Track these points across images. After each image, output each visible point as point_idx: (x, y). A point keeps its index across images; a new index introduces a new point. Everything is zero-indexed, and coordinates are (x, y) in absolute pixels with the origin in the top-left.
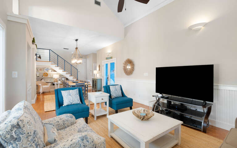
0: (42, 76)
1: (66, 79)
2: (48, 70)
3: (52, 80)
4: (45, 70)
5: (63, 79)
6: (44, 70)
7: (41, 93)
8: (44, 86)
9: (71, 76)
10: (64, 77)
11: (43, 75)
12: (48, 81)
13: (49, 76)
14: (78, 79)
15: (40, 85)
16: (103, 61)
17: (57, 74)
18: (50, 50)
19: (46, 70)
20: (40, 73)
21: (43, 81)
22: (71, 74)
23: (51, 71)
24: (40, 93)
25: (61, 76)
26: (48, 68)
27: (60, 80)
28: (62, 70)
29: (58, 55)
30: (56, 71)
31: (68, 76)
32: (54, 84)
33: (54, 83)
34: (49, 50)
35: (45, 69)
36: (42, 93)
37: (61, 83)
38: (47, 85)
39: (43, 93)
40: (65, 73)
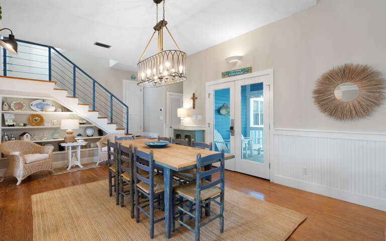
0: (25, 125)
1: (97, 133)
2: (42, 105)
3: (56, 136)
4: (33, 108)
5: (89, 132)
6: (30, 106)
7: (20, 180)
8: (32, 158)
9: (112, 123)
10: (91, 127)
11: (29, 120)
12: (43, 140)
13: (47, 125)
14: (129, 133)
15: (17, 153)
16: (207, 84)
17: (73, 118)
18: (50, 48)
19: (37, 105)
20: (15, 115)
21: (27, 139)
22: (112, 118)
23: (53, 109)
24: (17, 181)
25: (84, 123)
26: (44, 100)
27: (79, 135)
28: (87, 108)
29: (75, 66)
30: (68, 110)
31: (103, 124)
32: (62, 149)
33: (63, 145)
34: (47, 49)
35: (34, 103)
36: (23, 182)
37: (84, 143)
38: (40, 152)
39: (28, 180)
40: (96, 114)
